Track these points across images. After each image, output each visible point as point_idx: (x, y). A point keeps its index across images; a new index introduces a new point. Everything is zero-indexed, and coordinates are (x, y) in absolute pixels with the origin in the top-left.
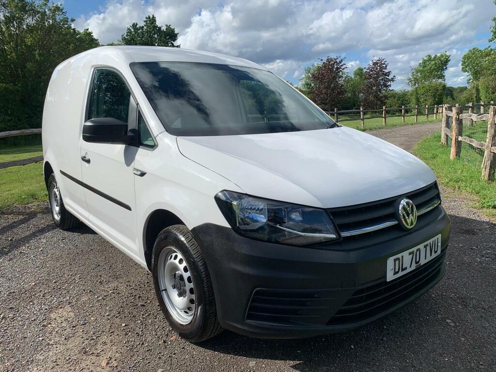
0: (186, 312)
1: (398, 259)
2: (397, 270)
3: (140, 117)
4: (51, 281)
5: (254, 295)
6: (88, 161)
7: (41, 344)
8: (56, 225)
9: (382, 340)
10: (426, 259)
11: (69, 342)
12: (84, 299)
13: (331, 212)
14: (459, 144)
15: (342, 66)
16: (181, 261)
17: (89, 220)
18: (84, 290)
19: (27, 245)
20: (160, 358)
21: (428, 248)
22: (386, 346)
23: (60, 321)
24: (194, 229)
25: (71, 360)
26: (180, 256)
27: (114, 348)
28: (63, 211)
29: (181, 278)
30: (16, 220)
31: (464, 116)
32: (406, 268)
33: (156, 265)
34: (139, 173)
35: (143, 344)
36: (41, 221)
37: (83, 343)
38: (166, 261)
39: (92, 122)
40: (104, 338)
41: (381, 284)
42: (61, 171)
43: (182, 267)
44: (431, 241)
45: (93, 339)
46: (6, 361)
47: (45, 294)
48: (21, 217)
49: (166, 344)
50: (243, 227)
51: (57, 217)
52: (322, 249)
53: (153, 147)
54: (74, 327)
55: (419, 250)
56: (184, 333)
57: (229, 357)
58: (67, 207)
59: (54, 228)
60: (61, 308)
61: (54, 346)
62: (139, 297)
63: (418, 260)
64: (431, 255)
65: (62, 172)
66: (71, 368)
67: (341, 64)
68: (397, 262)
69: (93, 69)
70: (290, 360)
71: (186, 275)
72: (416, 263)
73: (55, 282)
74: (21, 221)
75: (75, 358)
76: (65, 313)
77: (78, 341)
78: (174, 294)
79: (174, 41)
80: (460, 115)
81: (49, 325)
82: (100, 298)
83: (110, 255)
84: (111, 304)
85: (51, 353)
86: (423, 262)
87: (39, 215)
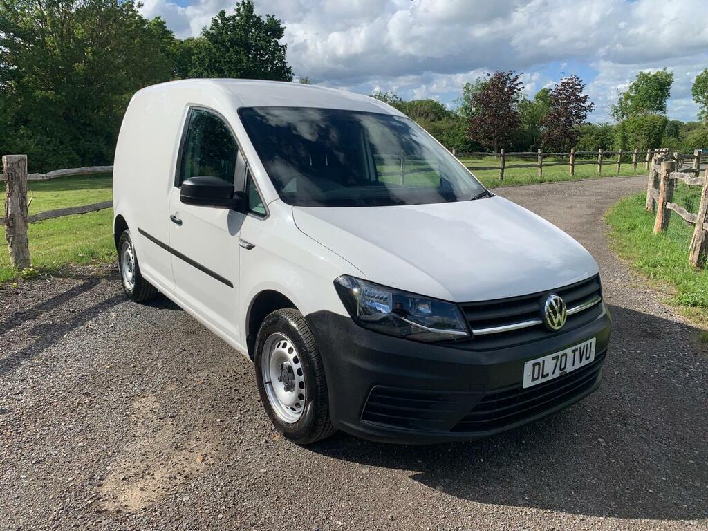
0: (293, 409)
1: (538, 364)
2: (536, 376)
3: (249, 179)
4: (129, 365)
5: (373, 392)
6: (179, 223)
7: (127, 435)
8: (127, 296)
9: (518, 455)
10: (573, 365)
11: (157, 435)
12: (170, 388)
13: (463, 307)
14: (667, 214)
15: (517, 85)
16: (290, 350)
17: (174, 294)
18: (169, 378)
19: (94, 319)
20: (261, 458)
21: (578, 354)
22: (521, 462)
23: (144, 412)
24: (309, 316)
25: (161, 454)
26: (290, 345)
27: (209, 444)
28: (138, 278)
29: (290, 369)
30: (75, 286)
31: (675, 175)
32: (547, 375)
33: (260, 353)
34: (246, 245)
35: (241, 442)
36: (107, 289)
37: (174, 437)
38: (272, 348)
39: (192, 180)
40: (197, 433)
41: (516, 391)
42: (139, 229)
43: (291, 357)
44: (581, 345)
45: (185, 434)
46: (90, 451)
47: (123, 379)
48: (81, 282)
49: (268, 444)
50: (364, 317)
51: (130, 286)
52: (449, 347)
53: (264, 216)
54: (161, 419)
55: (565, 355)
56: (290, 433)
57: (340, 462)
58: (144, 275)
59: (124, 300)
60: (144, 397)
61: (142, 438)
62: (235, 390)
63: (563, 367)
64: (581, 362)
65: (140, 231)
66: (163, 462)
67: (516, 83)
68: (537, 367)
69: (188, 107)
70: (408, 469)
71: (296, 367)
72: (561, 369)
73: (134, 367)
74: (81, 286)
75: (166, 452)
76: (149, 403)
77: (167, 434)
78: (280, 388)
79: (279, 38)
80: (671, 173)
81: (133, 415)
82: (190, 388)
83: (198, 337)
84: (202, 396)
85: (138, 446)
86: (569, 369)
87: (103, 281)
